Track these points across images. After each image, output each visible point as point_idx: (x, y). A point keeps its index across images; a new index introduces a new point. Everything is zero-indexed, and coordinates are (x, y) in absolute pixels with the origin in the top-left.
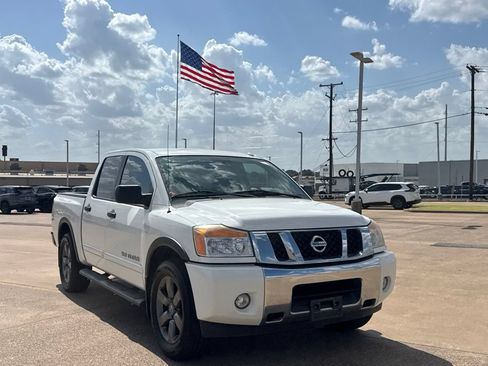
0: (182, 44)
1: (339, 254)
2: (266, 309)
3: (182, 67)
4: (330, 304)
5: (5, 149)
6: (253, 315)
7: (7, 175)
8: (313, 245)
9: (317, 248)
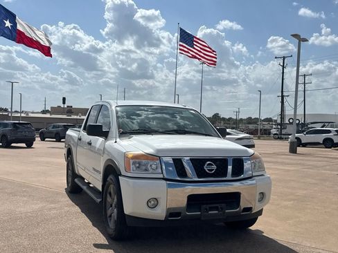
0: (181, 29)
1: (225, 175)
2: (168, 210)
3: (180, 45)
4: (216, 209)
5: (64, 99)
6: (160, 213)
7: (65, 117)
8: (206, 168)
9: (208, 170)
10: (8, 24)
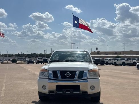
4: (69, 91)
5: (97, 48)
7: (96, 55)
8: (66, 75)
9: (67, 76)
10: (76, 22)
